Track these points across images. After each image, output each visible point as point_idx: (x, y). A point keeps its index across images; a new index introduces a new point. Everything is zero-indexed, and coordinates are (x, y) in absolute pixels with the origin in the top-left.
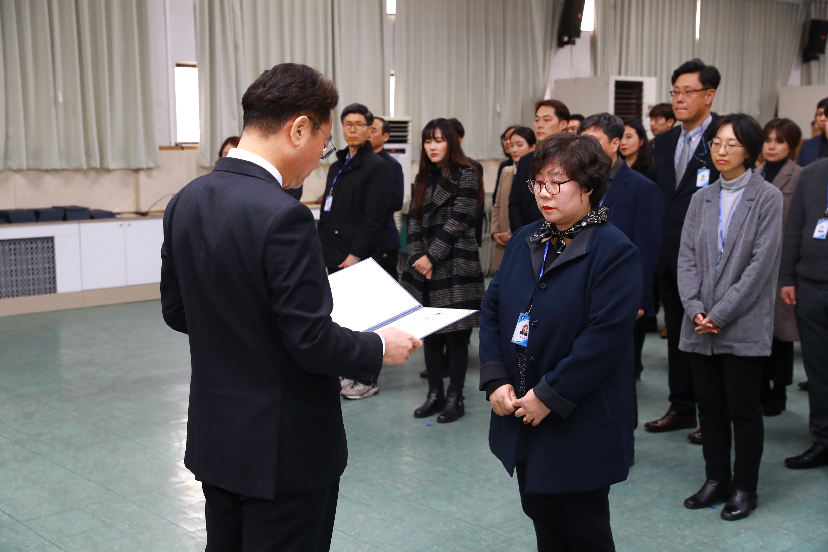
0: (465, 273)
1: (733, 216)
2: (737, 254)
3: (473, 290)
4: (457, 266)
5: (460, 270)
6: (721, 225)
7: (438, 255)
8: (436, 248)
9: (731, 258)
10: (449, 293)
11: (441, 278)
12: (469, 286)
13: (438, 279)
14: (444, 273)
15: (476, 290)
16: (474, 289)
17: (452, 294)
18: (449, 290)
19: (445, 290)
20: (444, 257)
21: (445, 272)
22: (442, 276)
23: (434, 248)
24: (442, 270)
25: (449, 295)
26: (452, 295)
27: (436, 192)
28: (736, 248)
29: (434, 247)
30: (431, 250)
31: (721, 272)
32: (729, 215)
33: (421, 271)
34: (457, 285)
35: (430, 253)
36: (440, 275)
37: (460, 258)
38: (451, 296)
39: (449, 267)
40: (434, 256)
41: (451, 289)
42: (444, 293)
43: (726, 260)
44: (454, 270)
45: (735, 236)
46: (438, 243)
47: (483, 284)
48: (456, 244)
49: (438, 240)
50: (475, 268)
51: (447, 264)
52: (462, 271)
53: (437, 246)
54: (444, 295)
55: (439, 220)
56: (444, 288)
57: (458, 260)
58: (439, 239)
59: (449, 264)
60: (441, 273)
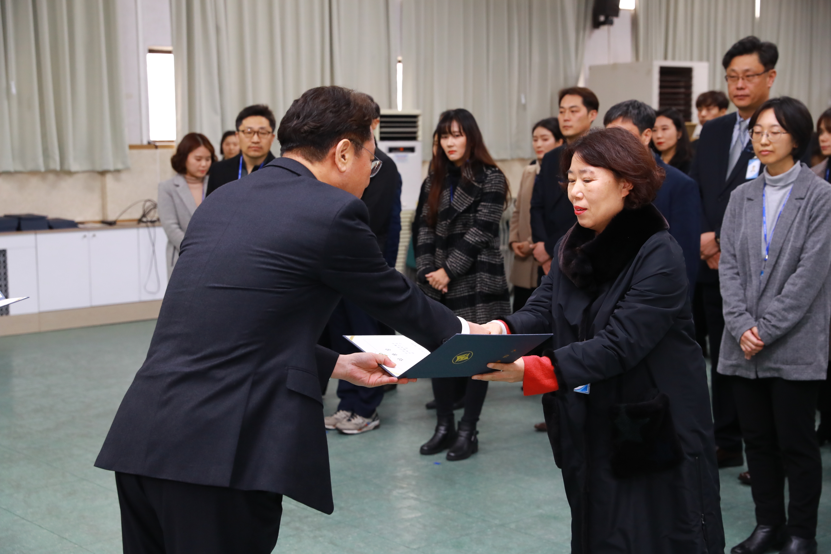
0: (490, 289)
1: (779, 217)
2: (784, 261)
3: (498, 309)
4: (480, 282)
5: (484, 286)
6: (765, 228)
7: (457, 269)
8: (454, 261)
9: (777, 265)
10: (471, 312)
11: (462, 295)
12: (493, 304)
13: (458, 296)
14: (465, 290)
15: (500, 309)
16: (499, 307)
17: (474, 313)
18: (471, 309)
19: (467, 309)
20: (463, 271)
21: (466, 288)
22: (463, 293)
23: (452, 261)
24: (463, 286)
25: (472, 315)
26: (475, 315)
27: (456, 195)
28: (783, 254)
29: (452, 259)
30: (449, 262)
31: (765, 282)
32: (775, 216)
33: (436, 287)
34: (481, 303)
35: (448, 265)
36: (460, 291)
37: (484, 272)
38: (473, 316)
39: (471, 282)
40: (452, 269)
41: (473, 308)
42: (465, 312)
43: (771, 268)
44: (477, 286)
45: (782, 241)
46: (458, 255)
47: (508, 303)
48: (479, 256)
49: (457, 251)
50: (501, 283)
51: (469, 279)
52: (486, 287)
53: (456, 258)
54: (466, 315)
55: (459, 229)
56: (465, 307)
57: (482, 275)
58: (461, 251)
59: (470, 279)
60: (461, 289)
